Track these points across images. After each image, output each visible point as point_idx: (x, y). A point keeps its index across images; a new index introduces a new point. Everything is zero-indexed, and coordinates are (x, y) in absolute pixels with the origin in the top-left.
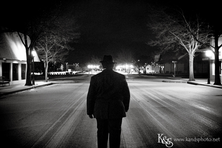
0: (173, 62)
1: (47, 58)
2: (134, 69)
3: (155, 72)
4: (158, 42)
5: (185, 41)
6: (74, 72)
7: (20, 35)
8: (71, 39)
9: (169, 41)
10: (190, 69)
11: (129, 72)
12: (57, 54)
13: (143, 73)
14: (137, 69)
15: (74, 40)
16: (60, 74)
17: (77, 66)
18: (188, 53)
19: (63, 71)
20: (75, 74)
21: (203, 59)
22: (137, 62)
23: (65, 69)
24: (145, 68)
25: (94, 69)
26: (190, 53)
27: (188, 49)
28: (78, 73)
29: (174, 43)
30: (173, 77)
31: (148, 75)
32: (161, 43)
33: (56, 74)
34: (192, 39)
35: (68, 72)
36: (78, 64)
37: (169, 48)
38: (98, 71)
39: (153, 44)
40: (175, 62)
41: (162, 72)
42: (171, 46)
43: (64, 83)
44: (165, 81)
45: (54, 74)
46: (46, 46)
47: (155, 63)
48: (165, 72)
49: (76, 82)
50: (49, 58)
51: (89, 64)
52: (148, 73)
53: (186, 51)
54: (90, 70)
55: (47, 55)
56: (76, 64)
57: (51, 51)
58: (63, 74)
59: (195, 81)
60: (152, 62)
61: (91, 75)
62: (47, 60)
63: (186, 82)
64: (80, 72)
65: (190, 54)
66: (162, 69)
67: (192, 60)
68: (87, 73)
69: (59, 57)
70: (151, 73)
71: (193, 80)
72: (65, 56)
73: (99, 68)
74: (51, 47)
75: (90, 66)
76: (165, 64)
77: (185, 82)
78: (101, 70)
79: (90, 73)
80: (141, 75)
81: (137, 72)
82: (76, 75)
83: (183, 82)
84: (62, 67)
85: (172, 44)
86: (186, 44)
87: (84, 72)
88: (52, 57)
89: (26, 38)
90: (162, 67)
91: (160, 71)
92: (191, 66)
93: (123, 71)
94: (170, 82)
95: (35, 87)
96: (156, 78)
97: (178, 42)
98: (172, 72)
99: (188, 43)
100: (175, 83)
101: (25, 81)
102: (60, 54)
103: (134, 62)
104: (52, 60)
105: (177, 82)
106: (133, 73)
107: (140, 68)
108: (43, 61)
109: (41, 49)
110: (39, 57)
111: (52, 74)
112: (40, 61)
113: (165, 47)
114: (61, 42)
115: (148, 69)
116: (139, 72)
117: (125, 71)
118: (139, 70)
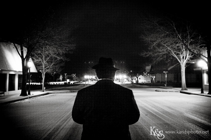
0: (164, 72)
1: (44, 69)
2: (127, 79)
3: (146, 82)
4: (151, 53)
5: (176, 52)
6: (72, 82)
7: (16, 46)
8: (66, 50)
9: (161, 52)
10: (182, 79)
11: (122, 82)
12: (54, 65)
13: (135, 83)
14: (130, 79)
15: (69, 51)
16: (59, 84)
17: (74, 77)
18: (180, 64)
19: (62, 81)
20: (72, 84)
21: (195, 69)
22: (130, 73)
23: (64, 80)
24: (137, 78)
25: (90, 79)
26: (182, 63)
27: (180, 59)
28: (75, 83)
29: (166, 54)
30: (165, 86)
31: (140, 84)
32: (153, 53)
33: (56, 84)
34: (183, 50)
35: (66, 82)
36: (75, 74)
37: (161, 59)
38: (94, 81)
39: (146, 55)
40: (166, 72)
41: (153, 82)
42: (163, 57)
43: (60, 93)
44: (158, 90)
45: (53, 84)
46: (44, 57)
47: (147, 73)
48: (157, 82)
49: (71, 92)
50: (46, 68)
51: (85, 75)
52: (140, 82)
53: (178, 61)
54: (87, 80)
55: (44, 66)
56: (73, 74)
57: (48, 62)
58: (62, 84)
59: (187, 90)
60: (144, 73)
61: (87, 84)
62: (44, 71)
63: (179, 91)
64: (77, 82)
65: (182, 65)
66: (154, 79)
67: (184, 70)
68: (84, 83)
69: (55, 68)
70: (143, 82)
71: (185, 90)
72: (62, 67)
73: (95, 78)
74: (48, 58)
75: (86, 77)
76: (156, 75)
77: (177, 92)
78: (97, 80)
79: (87, 83)
80: (134, 85)
81: (130, 81)
82: (74, 85)
83: (176, 92)
84: (61, 78)
85: (164, 55)
86: (178, 54)
87: (81, 81)
88: (49, 68)
89: (22, 49)
90: (153, 77)
91: (152, 81)
92: (183, 76)
93: (117, 81)
94: (163, 91)
95: (30, 98)
96: (148, 87)
97: (169, 53)
98: (163, 82)
99: (179, 54)
100: (168, 92)
101: (20, 91)
102: (57, 64)
103: (127, 72)
104: (49, 71)
105: (170, 91)
106: (126, 83)
107: (133, 78)
108: (41, 72)
109: (38, 60)
110: (37, 68)
111: (51, 84)
112: (37, 72)
113: (157, 58)
114: (57, 53)
115: (140, 79)
116: (132, 82)
117: (118, 81)
118: (132, 79)
